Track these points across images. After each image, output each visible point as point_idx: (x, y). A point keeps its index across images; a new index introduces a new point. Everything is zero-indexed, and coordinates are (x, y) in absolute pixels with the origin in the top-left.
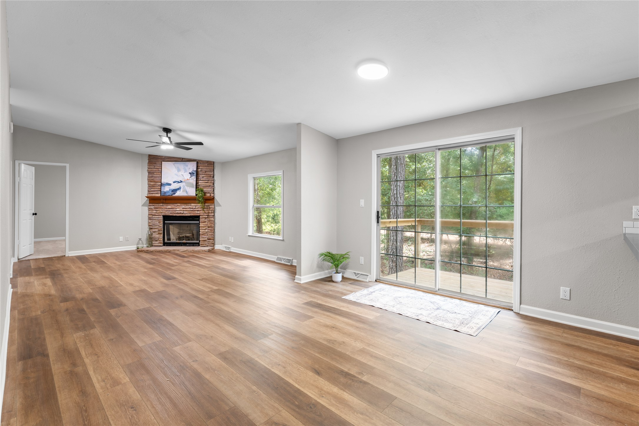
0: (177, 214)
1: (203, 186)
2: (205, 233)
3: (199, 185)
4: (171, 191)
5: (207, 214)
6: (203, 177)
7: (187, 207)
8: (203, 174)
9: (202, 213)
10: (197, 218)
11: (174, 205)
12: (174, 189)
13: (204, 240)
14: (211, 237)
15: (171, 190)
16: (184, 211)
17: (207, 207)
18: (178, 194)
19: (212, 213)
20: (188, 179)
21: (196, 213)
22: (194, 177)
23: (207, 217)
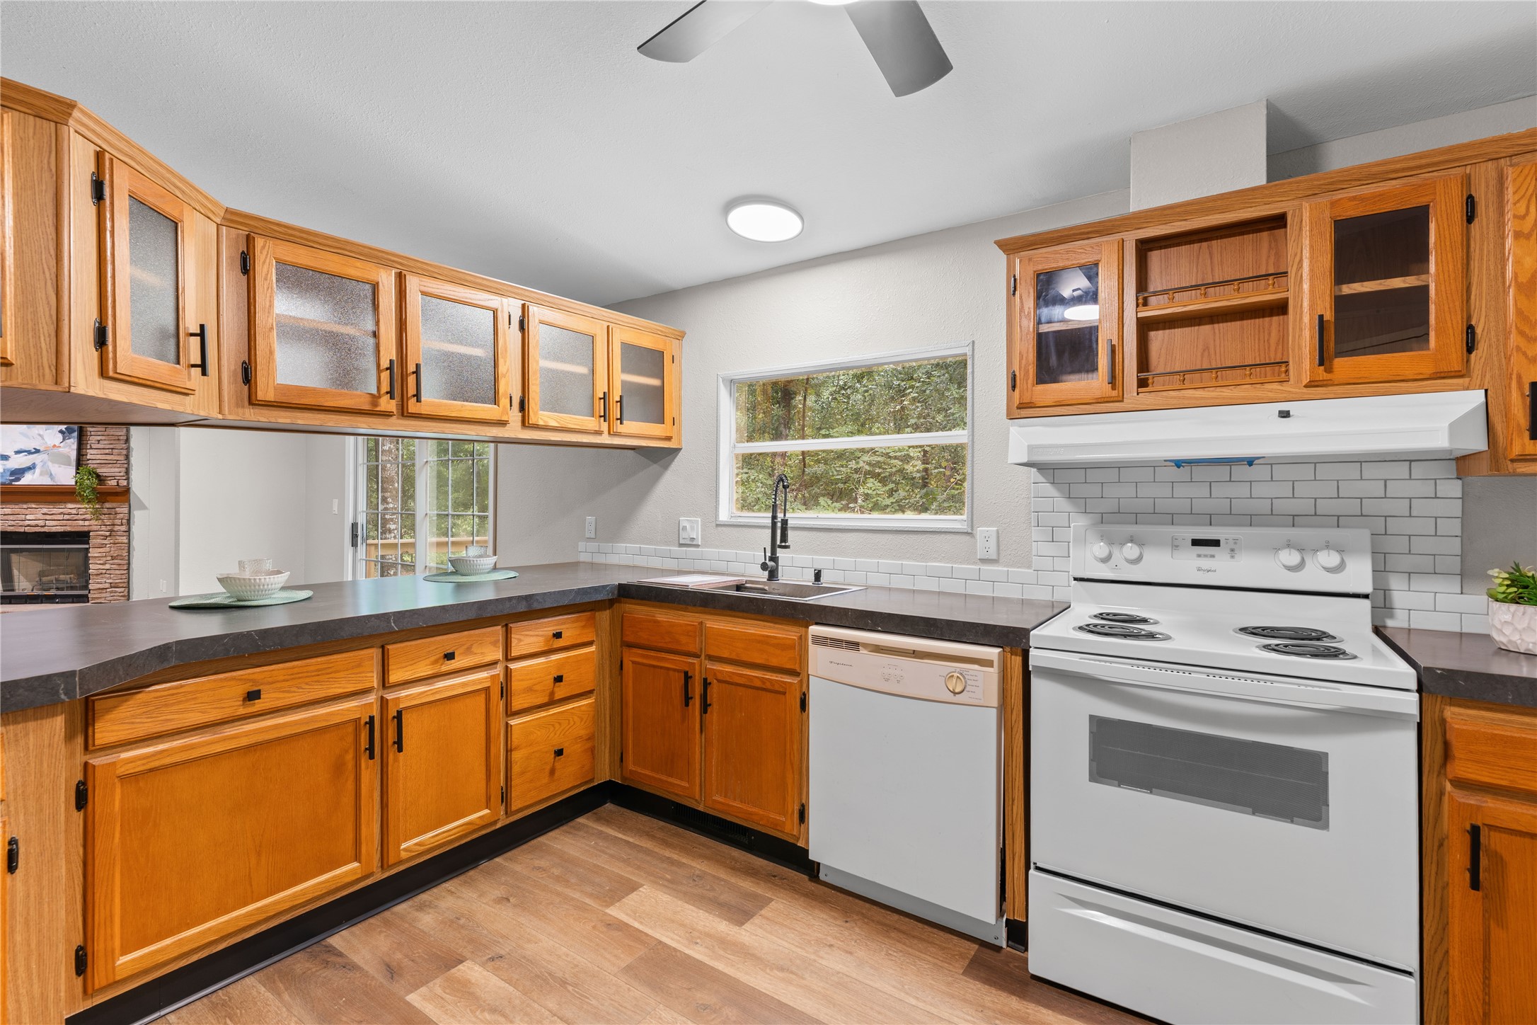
0: (26, 528)
1: (98, 462)
2: (104, 571)
3: (89, 460)
4: (9, 473)
5: (109, 528)
6: (99, 441)
7: (55, 511)
8: (99, 433)
9: (96, 525)
10: (83, 537)
11: (21, 506)
12: (16, 469)
13: (99, 589)
14: (120, 581)
15: (8, 470)
16: (46, 520)
17: (110, 511)
18: (28, 480)
19: (122, 525)
20: (55, 446)
21: (80, 526)
22: (72, 440)
23: (108, 533)
